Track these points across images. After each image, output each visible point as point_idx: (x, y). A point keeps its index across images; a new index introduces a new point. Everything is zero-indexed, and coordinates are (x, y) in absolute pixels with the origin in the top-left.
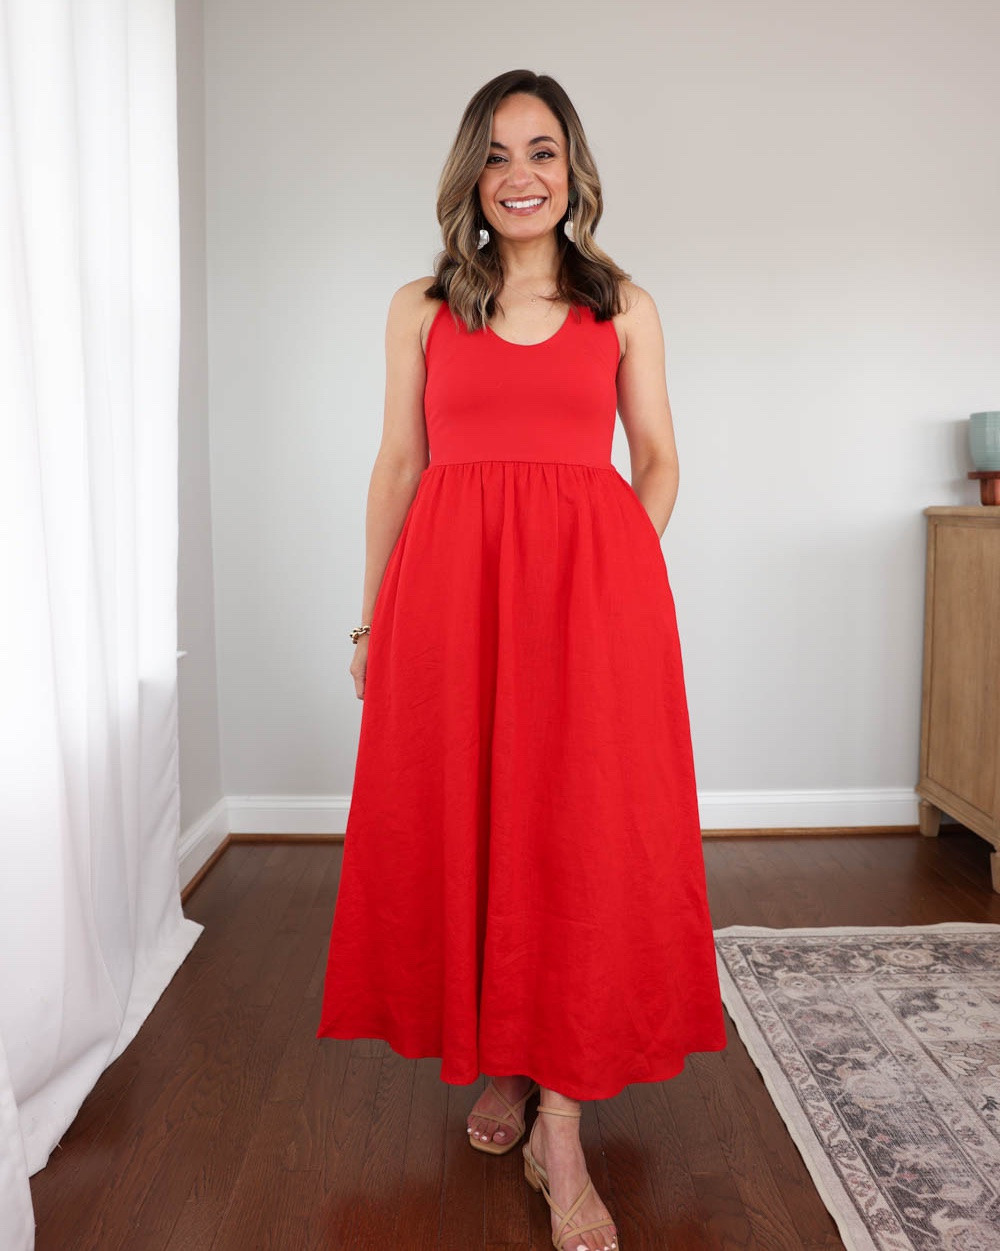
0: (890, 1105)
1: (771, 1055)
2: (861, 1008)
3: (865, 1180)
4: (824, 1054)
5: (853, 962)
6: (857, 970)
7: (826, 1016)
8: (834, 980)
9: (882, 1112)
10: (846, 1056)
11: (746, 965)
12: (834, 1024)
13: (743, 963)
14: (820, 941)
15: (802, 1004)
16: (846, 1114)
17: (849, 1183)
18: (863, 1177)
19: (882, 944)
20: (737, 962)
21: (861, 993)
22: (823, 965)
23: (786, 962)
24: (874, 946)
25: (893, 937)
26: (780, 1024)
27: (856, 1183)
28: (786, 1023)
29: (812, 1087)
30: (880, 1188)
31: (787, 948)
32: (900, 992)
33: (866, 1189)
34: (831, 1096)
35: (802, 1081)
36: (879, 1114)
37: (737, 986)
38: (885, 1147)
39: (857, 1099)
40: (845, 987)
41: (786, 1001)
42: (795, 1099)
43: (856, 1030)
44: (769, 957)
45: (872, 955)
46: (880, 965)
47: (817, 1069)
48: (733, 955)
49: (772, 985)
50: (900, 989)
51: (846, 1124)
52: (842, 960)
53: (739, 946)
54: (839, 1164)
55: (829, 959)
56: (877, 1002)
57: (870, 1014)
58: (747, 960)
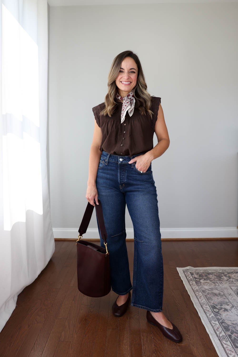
0: (236, 324)
1: (201, 306)
2: (226, 292)
3: (231, 349)
4: (216, 306)
5: (222, 278)
6: (224, 280)
7: (216, 294)
8: (217, 283)
9: (234, 326)
10: (222, 307)
11: (192, 278)
12: (218, 297)
13: (191, 277)
14: (213, 271)
15: (209, 290)
16: (223, 326)
17: (226, 350)
18: (231, 348)
19: (230, 272)
20: (189, 277)
21: (225, 287)
22: (213, 278)
23: (203, 277)
24: (228, 273)
25: (233, 270)
26: (203, 296)
27: (229, 350)
28: (204, 296)
29: (213, 317)
30: (236, 353)
31: (203, 273)
32: (236, 287)
33: (232, 353)
34: (218, 320)
35: (210, 315)
36: (233, 326)
37: (190, 284)
38: (236, 338)
39: (226, 321)
40: (221, 285)
41: (204, 289)
42: (208, 321)
43: (225, 299)
44: (198, 276)
45: (228, 276)
46: (230, 279)
47: (214, 311)
48: (188, 275)
49: (200, 284)
50: (236, 286)
51: (224, 329)
52: (219, 276)
53: (190, 272)
54: (223, 343)
55: (215, 276)
56: (230, 290)
57: (228, 294)
58: (192, 276)
